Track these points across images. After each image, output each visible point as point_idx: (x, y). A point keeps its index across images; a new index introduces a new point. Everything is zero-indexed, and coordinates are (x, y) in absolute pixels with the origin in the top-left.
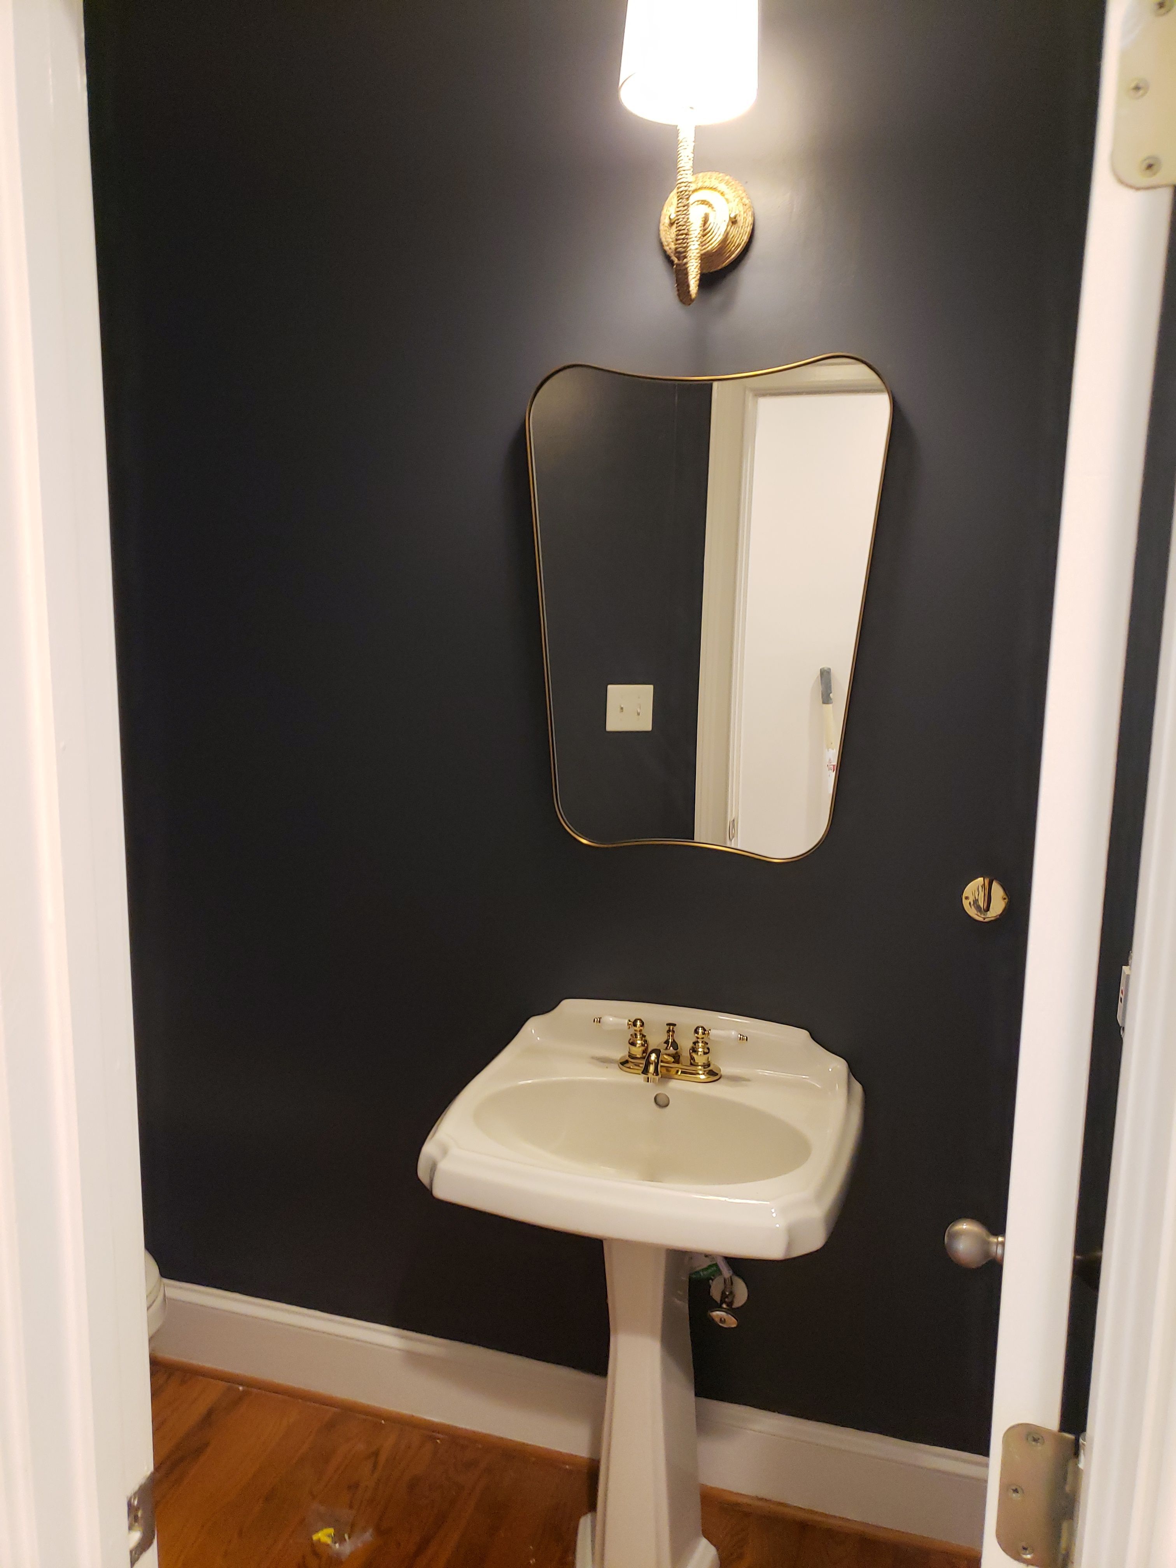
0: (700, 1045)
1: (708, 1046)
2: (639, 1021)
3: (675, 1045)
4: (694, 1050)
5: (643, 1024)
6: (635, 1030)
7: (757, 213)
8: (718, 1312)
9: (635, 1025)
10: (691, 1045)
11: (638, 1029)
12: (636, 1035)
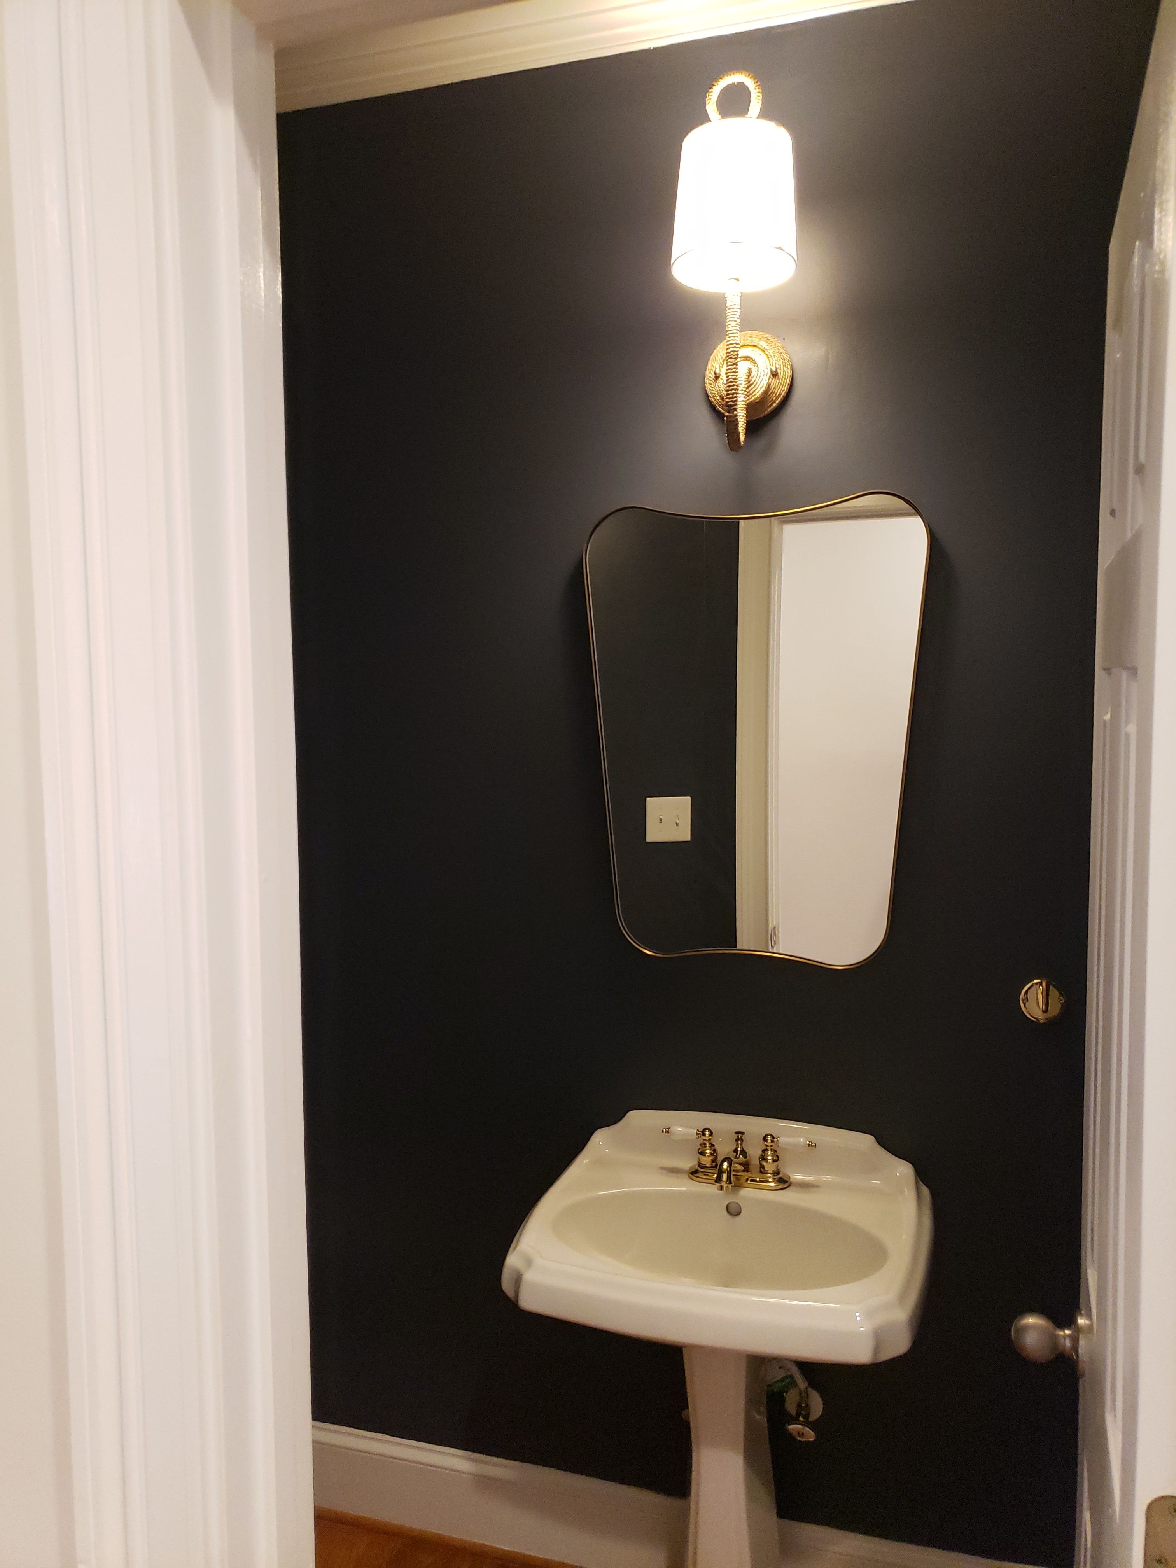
0: (769, 1152)
1: (777, 1154)
2: (707, 1131)
3: (743, 1152)
4: (763, 1158)
5: (711, 1134)
6: (704, 1140)
7: (795, 366)
8: (794, 1426)
9: (704, 1135)
10: (760, 1152)
11: (707, 1139)
12: (705, 1144)
